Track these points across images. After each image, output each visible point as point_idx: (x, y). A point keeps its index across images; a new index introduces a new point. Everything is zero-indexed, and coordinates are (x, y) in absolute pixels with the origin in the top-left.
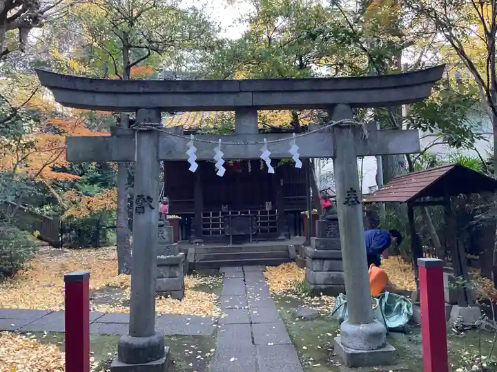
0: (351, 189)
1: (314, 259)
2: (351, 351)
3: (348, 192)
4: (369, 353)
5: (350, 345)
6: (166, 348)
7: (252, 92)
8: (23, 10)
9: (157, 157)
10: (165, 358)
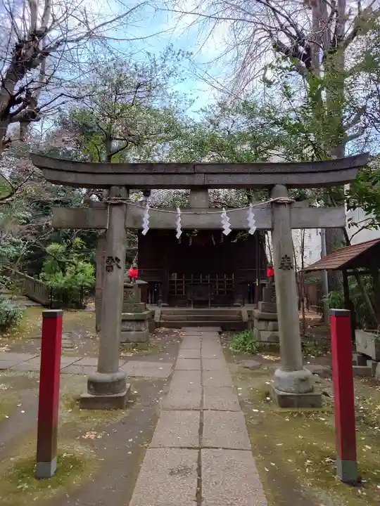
0: (286, 256)
1: (260, 320)
2: (281, 393)
3: (283, 258)
4: (298, 396)
5: (281, 389)
6: (128, 385)
7: (205, 173)
8: (24, 107)
9: (125, 226)
10: (125, 392)
